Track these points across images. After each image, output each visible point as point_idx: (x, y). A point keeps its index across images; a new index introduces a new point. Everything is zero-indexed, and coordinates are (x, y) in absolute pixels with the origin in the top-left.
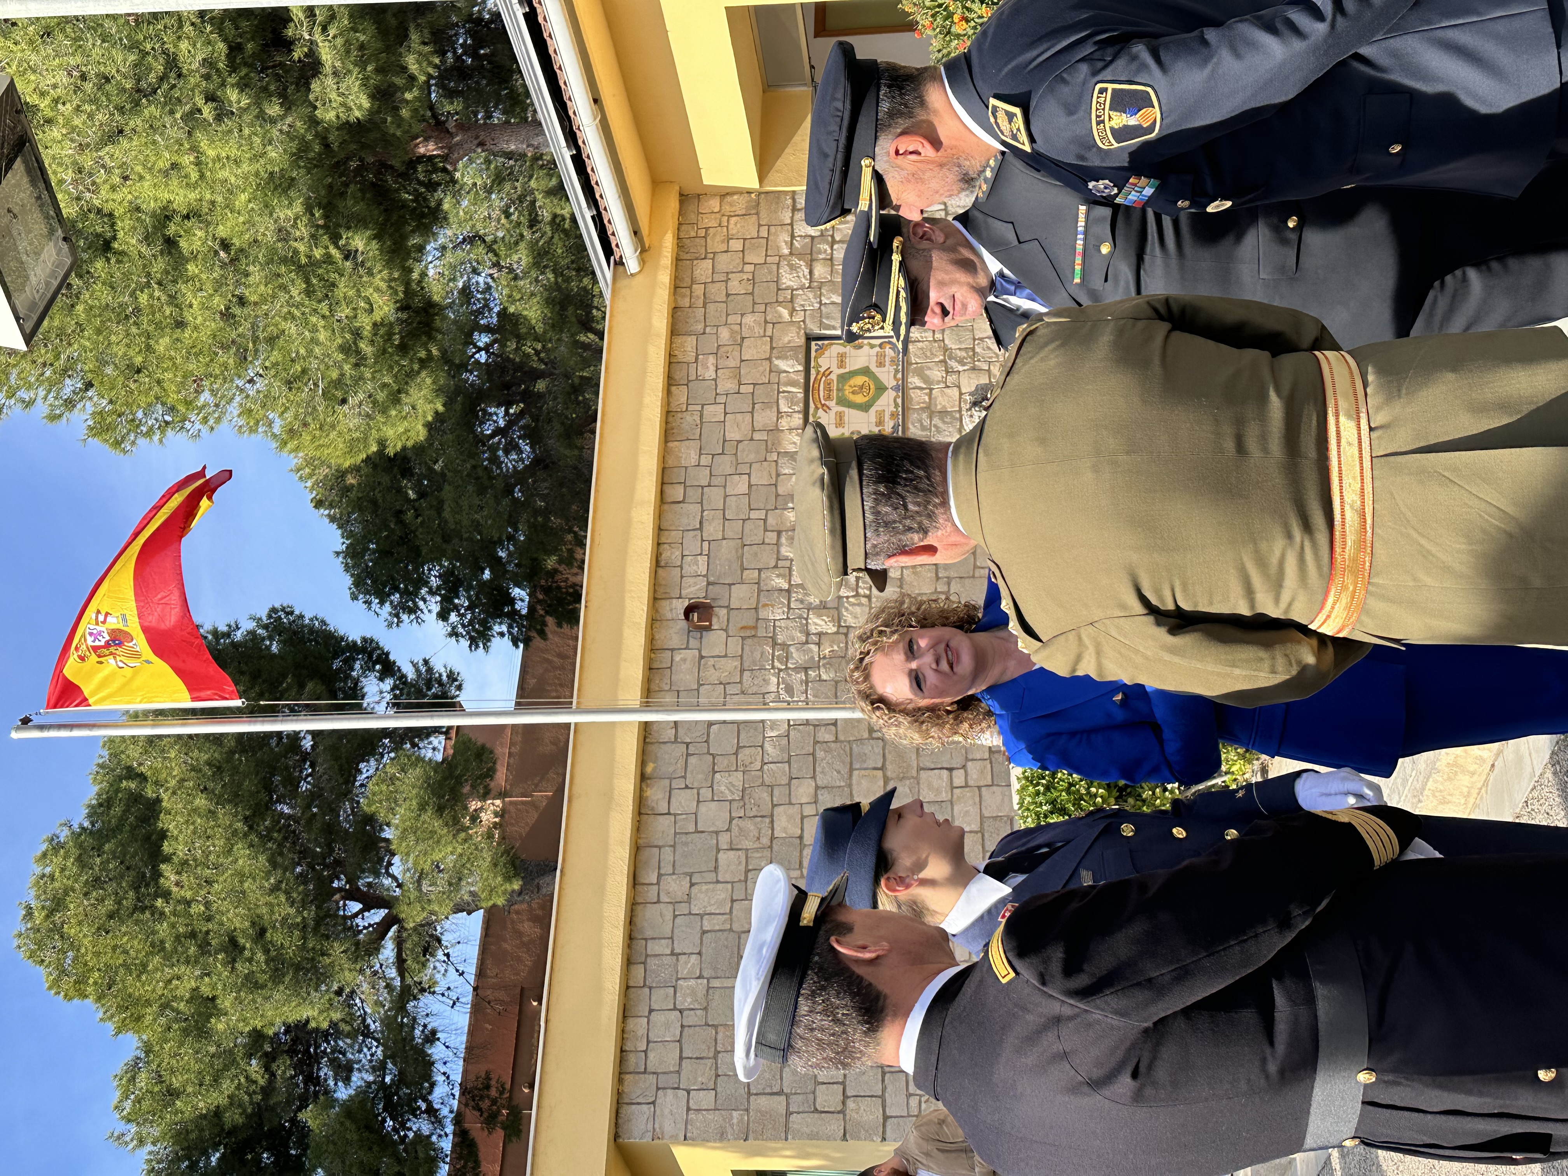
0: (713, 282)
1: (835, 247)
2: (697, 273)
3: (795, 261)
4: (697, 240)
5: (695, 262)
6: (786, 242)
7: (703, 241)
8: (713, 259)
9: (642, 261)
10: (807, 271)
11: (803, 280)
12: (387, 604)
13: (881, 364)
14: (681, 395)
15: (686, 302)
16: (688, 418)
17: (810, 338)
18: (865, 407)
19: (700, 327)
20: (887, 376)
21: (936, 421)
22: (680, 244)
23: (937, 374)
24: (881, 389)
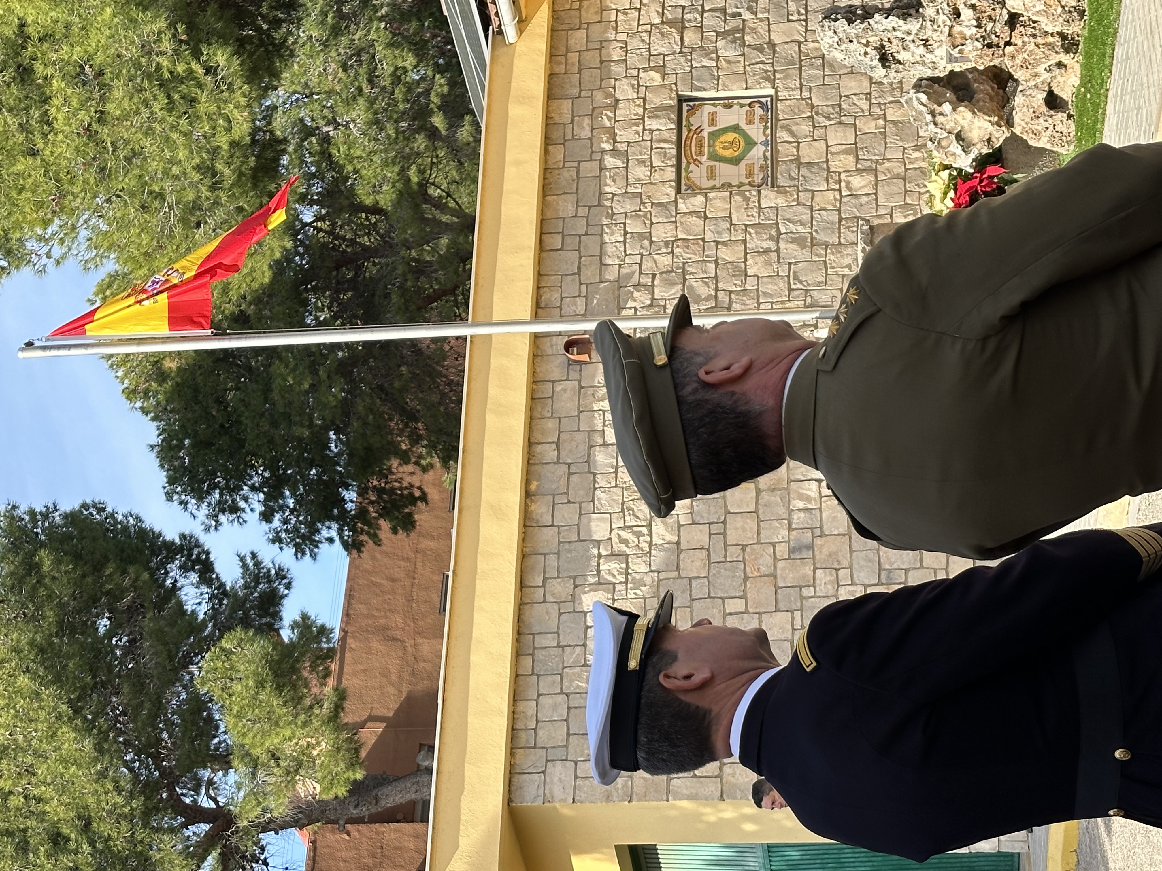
0: (587, 50)
1: (705, 15)
2: (571, 42)
3: (666, 29)
4: (571, 11)
5: (570, 32)
6: (658, 12)
7: (577, 13)
8: (587, 29)
9: (520, 31)
10: (678, 38)
11: (675, 46)
12: (204, 506)
13: (750, 122)
14: (558, 153)
15: (561, 69)
16: (566, 174)
17: (681, 100)
18: (735, 161)
19: (575, 91)
20: (756, 132)
21: (804, 171)
22: (556, 16)
23: (805, 128)
24: (750, 143)
